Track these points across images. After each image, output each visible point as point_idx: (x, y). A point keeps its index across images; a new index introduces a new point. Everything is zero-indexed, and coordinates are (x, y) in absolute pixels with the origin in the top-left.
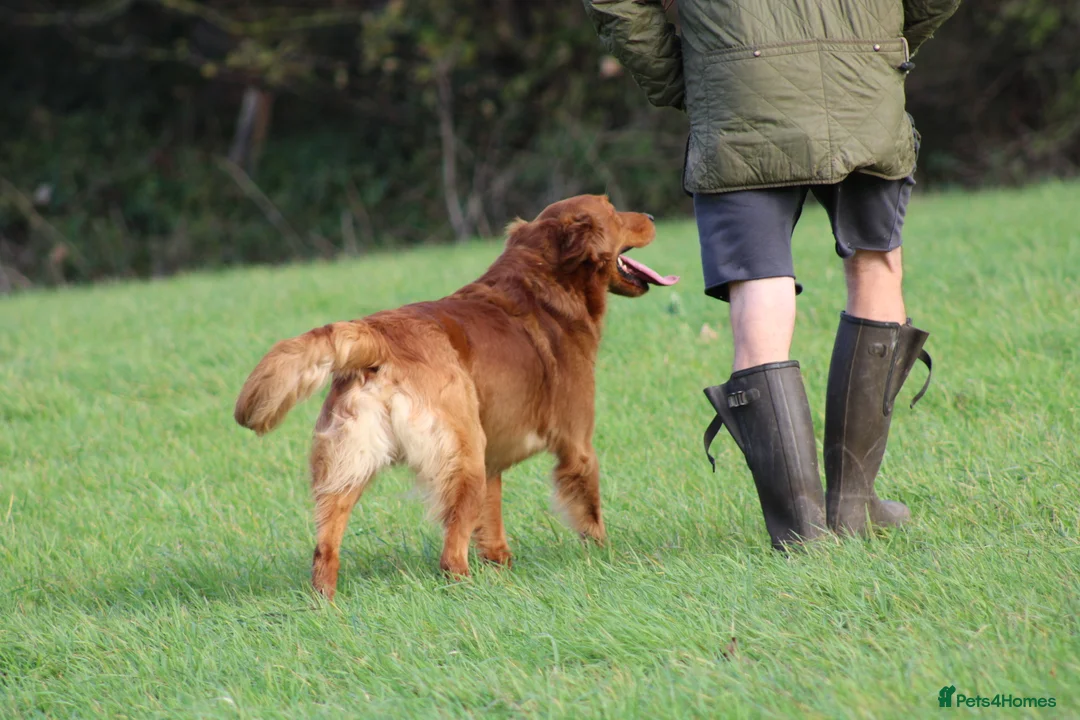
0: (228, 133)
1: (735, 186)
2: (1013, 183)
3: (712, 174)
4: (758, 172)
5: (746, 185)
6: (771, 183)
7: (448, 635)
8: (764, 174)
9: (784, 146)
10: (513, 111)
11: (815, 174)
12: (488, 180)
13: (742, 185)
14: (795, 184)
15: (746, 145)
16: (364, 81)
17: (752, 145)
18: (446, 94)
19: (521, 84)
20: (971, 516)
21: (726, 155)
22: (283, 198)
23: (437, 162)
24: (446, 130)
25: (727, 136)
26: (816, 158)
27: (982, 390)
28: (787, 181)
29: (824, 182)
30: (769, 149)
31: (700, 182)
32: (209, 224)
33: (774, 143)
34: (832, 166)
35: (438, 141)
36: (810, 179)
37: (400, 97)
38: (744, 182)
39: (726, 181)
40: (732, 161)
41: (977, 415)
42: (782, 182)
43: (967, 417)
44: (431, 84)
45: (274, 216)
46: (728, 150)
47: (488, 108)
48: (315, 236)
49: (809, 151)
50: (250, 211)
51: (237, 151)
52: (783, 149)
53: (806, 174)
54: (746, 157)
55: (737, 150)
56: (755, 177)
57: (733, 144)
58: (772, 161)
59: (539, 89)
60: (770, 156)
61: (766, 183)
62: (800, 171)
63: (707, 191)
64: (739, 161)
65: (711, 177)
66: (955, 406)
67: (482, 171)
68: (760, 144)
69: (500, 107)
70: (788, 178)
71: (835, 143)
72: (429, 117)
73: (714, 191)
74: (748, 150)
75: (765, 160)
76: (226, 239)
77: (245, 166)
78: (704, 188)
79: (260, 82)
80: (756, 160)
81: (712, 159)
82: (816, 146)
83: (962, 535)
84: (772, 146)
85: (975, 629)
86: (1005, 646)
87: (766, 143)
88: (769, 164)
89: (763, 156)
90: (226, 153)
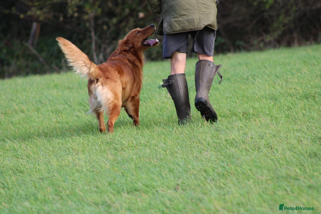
0: (28, 35)
1: (176, 32)
2: (260, 49)
3: (171, 29)
4: (182, 28)
5: (179, 31)
6: (185, 30)
7: (93, 184)
8: (183, 28)
9: (188, 21)
10: (112, 28)
11: (196, 28)
12: (105, 49)
13: (178, 31)
14: (191, 30)
15: (179, 21)
16: (68, 19)
17: (180, 21)
18: (92, 23)
19: (115, 20)
20: (248, 148)
21: (174, 24)
22: (44, 54)
23: (90, 43)
24: (93, 34)
25: (174, 19)
26: (196, 24)
27: (251, 111)
28: (189, 30)
29: (198, 30)
30: (184, 22)
31: (168, 31)
32: (22, 62)
33: (186, 20)
34: (200, 25)
35: (90, 37)
36: (195, 29)
37: (79, 24)
38: (178, 30)
39: (174, 30)
40: (175, 25)
41: (250, 118)
42: (188, 30)
43: (247, 119)
44: (88, 20)
45: (41, 60)
46: (174, 23)
47: (105, 27)
48: (54, 65)
49: (194, 22)
50: (34, 58)
51: (30, 41)
52: (188, 22)
53: (194, 28)
54: (179, 24)
55: (177, 23)
56: (181, 29)
57: (175, 21)
58: (185, 25)
59: (120, 22)
60: (185, 24)
61: (184, 31)
62: (192, 27)
63: (170, 33)
64: (177, 25)
65: (170, 30)
66: (243, 115)
67: (103, 46)
68: (182, 21)
69: (109, 27)
70: (189, 29)
71: (201, 20)
72: (87, 30)
73: (171, 33)
74: (179, 22)
75: (183, 25)
76: (27, 67)
77: (32, 45)
78: (169, 33)
79: (37, 20)
80: (181, 25)
81: (171, 25)
82: (196, 21)
83: (245, 153)
84: (185, 21)
85: (249, 181)
86: (258, 186)
87: (184, 21)
88: (184, 26)
89: (183, 24)
90: (27, 41)
